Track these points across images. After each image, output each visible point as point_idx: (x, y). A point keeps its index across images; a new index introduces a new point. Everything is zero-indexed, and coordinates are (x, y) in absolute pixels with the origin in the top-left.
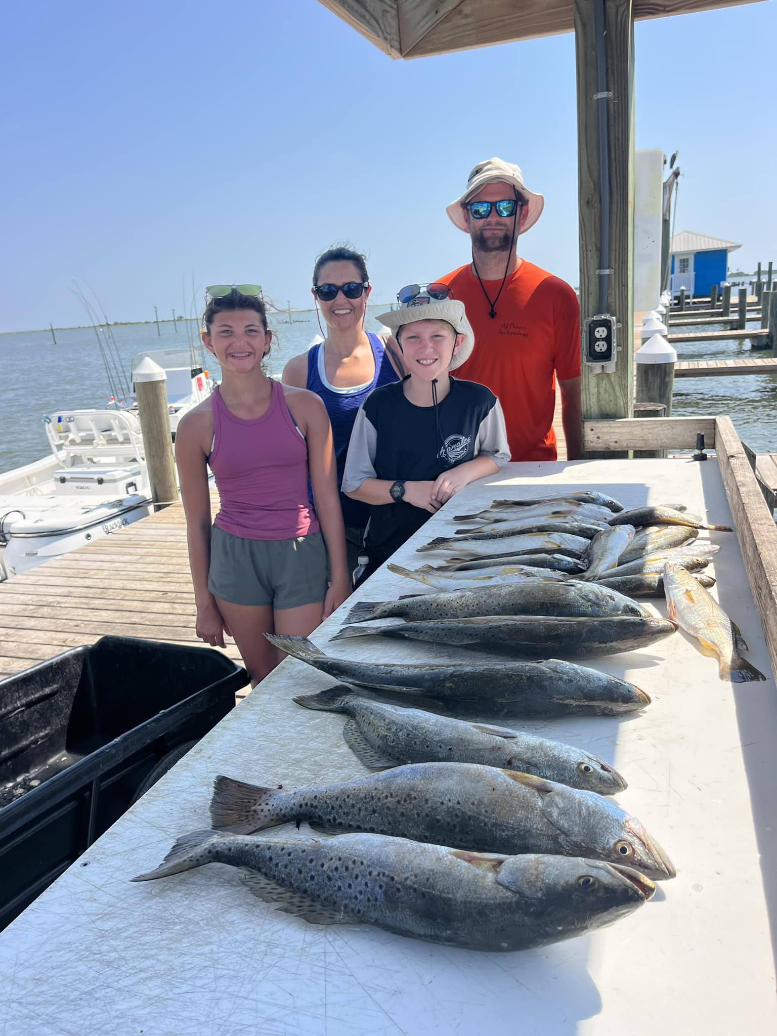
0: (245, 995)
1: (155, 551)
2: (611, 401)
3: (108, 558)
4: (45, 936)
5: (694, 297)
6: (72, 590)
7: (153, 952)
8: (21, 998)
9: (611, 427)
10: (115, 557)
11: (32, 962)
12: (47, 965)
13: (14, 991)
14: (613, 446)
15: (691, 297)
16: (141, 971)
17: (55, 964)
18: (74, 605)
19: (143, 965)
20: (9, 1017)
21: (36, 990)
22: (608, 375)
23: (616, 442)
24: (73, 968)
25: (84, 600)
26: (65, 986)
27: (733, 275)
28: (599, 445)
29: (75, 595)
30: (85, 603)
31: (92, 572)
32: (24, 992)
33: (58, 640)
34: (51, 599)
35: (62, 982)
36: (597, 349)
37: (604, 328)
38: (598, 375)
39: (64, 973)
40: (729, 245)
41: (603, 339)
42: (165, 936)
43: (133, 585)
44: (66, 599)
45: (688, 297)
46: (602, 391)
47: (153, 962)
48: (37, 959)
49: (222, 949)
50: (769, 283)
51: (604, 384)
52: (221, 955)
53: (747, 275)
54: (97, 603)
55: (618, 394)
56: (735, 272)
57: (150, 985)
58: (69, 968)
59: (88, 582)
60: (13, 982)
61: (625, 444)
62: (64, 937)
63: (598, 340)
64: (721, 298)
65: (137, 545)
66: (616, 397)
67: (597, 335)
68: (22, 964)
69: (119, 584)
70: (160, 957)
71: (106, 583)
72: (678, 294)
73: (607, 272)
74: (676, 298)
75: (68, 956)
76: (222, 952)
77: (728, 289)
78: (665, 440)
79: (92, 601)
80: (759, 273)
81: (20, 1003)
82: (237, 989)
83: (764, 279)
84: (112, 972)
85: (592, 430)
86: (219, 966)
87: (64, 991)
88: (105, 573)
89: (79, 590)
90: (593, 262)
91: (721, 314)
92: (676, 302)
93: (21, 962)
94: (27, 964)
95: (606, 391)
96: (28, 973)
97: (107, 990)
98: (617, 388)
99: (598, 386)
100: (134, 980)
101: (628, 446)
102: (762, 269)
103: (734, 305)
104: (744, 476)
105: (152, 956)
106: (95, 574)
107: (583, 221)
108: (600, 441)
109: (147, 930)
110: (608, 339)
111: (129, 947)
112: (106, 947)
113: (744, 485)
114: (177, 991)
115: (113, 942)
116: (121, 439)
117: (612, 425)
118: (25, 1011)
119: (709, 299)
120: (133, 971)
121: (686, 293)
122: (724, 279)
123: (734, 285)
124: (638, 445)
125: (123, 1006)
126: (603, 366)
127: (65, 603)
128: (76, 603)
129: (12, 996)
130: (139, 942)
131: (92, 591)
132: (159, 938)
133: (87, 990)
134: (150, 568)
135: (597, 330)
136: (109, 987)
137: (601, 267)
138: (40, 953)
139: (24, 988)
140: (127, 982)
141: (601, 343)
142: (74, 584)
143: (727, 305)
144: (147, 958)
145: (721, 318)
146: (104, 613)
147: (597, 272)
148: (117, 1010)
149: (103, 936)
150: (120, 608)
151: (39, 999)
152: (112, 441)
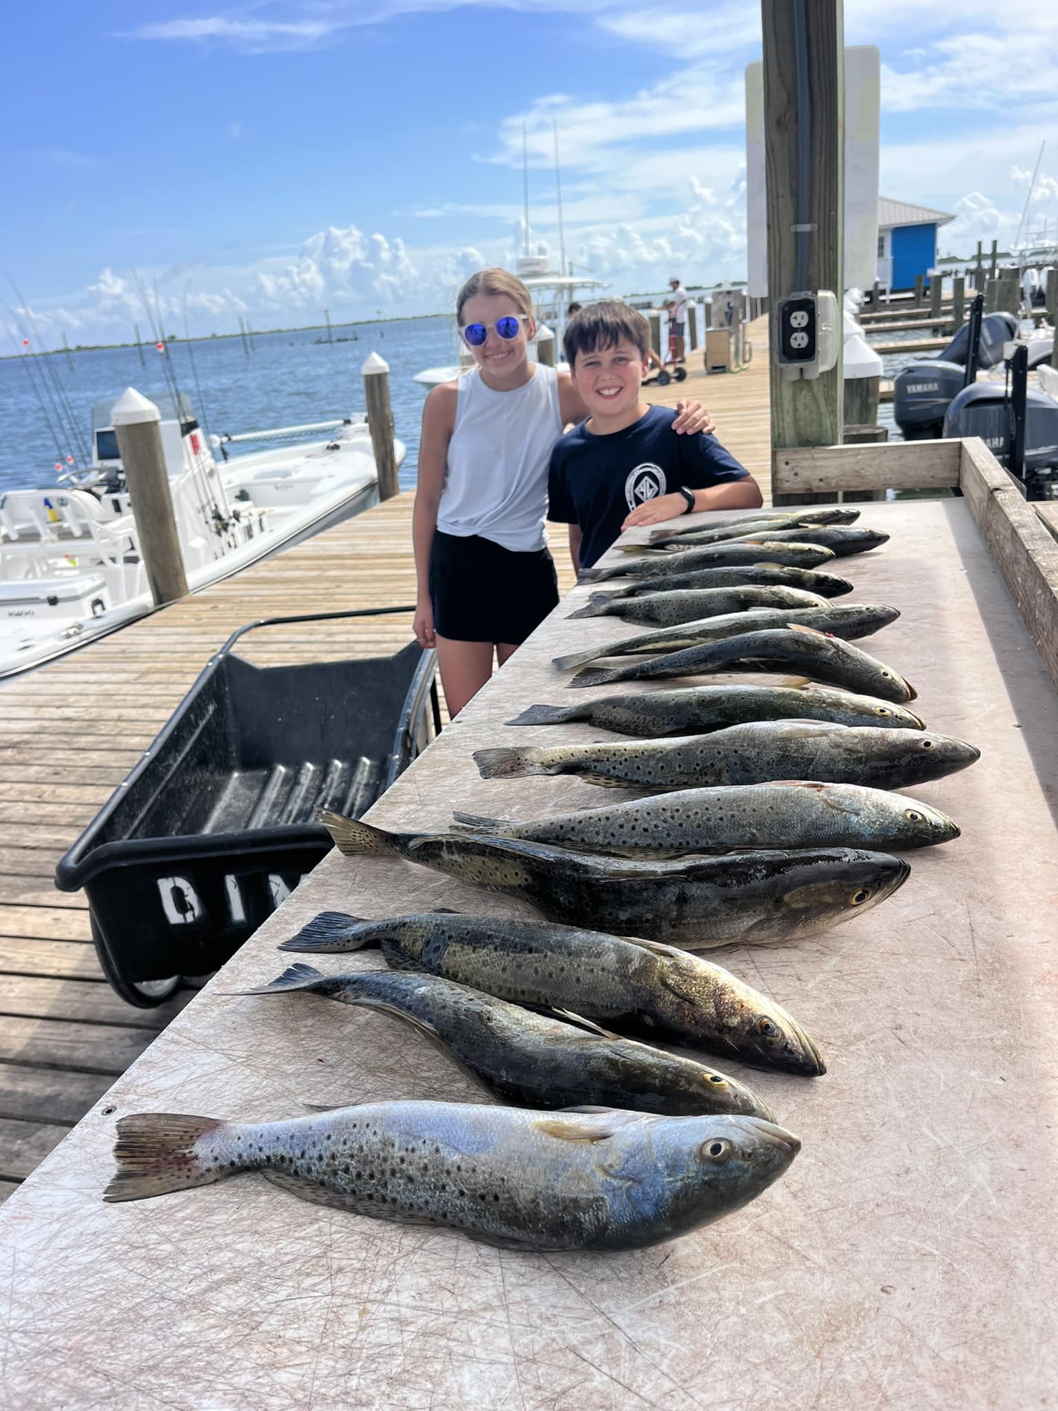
0: (379, 1297)
1: (160, 665)
2: (813, 421)
3: (92, 677)
4: (56, 1226)
5: (893, 292)
6: (46, 724)
7: (229, 1239)
8: (27, 1324)
9: (813, 459)
10: (104, 677)
11: (37, 1266)
12: (61, 1270)
13: (15, 1313)
14: (816, 486)
15: (888, 292)
16: (211, 1271)
17: (75, 1268)
18: (50, 745)
19: (215, 1260)
20: (9, 1355)
21: (49, 1311)
22: (809, 382)
23: (821, 480)
24: (104, 1272)
25: (64, 738)
26: (94, 1301)
27: (943, 261)
28: (797, 486)
29: (50, 730)
30: (66, 742)
31: (72, 699)
32: (30, 1315)
33: (31, 793)
34: (16, 738)
35: (88, 1296)
36: (794, 344)
37: (804, 313)
38: (794, 382)
39: (91, 1281)
40: (938, 216)
41: (803, 329)
42: (245, 1212)
43: (133, 713)
44: (37, 737)
45: (883, 292)
46: (800, 407)
47: (231, 1255)
48: (45, 1263)
49: (334, 1228)
50: (992, 270)
51: (804, 397)
52: (334, 1236)
53: (962, 261)
54: (83, 741)
55: (824, 409)
56: (945, 256)
57: (230, 1292)
58: (98, 1272)
59: (69, 712)
60: (13, 1301)
61: (833, 483)
62: (86, 1224)
63: (796, 330)
64: (928, 293)
65: (134, 659)
66: (820, 414)
67: (794, 323)
68: (23, 1271)
69: (114, 713)
70: (239, 1247)
71: (94, 713)
72: (871, 288)
73: (806, 228)
74: (868, 294)
75: (95, 1254)
76: (336, 1232)
77: (938, 280)
78: (889, 476)
79: (76, 739)
80: (979, 257)
81: (25, 1333)
82: (365, 1287)
83: (986, 264)
84: (168, 1274)
85: (787, 463)
86: (336, 1255)
87: (93, 1310)
88: (92, 698)
89: (56, 723)
90: (787, 213)
91: (930, 316)
92: (867, 299)
93: (21, 1266)
94: (31, 1270)
95: (806, 406)
96: (34, 1284)
97: (162, 1304)
98: (822, 403)
99: (794, 399)
100: (204, 1285)
101: (837, 486)
102: (983, 252)
103: (947, 302)
104: (1021, 514)
105: (227, 1245)
106: (76, 701)
107: (773, 150)
108: (798, 479)
109: (216, 1205)
110: (811, 329)
111: (190, 1234)
112: (155, 1236)
113: (1023, 526)
114: (270, 1298)
115: (164, 1228)
116: (77, 533)
117: (816, 456)
118: (36, 1344)
119: (910, 295)
120: (198, 1271)
121: (881, 287)
122: (932, 265)
123: (946, 274)
124: (851, 484)
125: (188, 1327)
126: (802, 370)
127: (37, 742)
128: (52, 742)
129: (12, 1322)
130: (204, 1225)
131: (74, 724)
132: (235, 1216)
133: (130, 1306)
134: (156, 690)
135: (794, 315)
136: (163, 1298)
137: (797, 221)
138: (49, 1252)
139: (30, 1308)
140: (192, 1289)
141: (799, 335)
142: (47, 715)
143: (937, 300)
144: (219, 1248)
145: (930, 321)
146: (95, 756)
147: (793, 229)
148: (181, 1335)
149: (146, 1219)
150: (117, 747)
151: (55, 1324)
152: (65, 535)
